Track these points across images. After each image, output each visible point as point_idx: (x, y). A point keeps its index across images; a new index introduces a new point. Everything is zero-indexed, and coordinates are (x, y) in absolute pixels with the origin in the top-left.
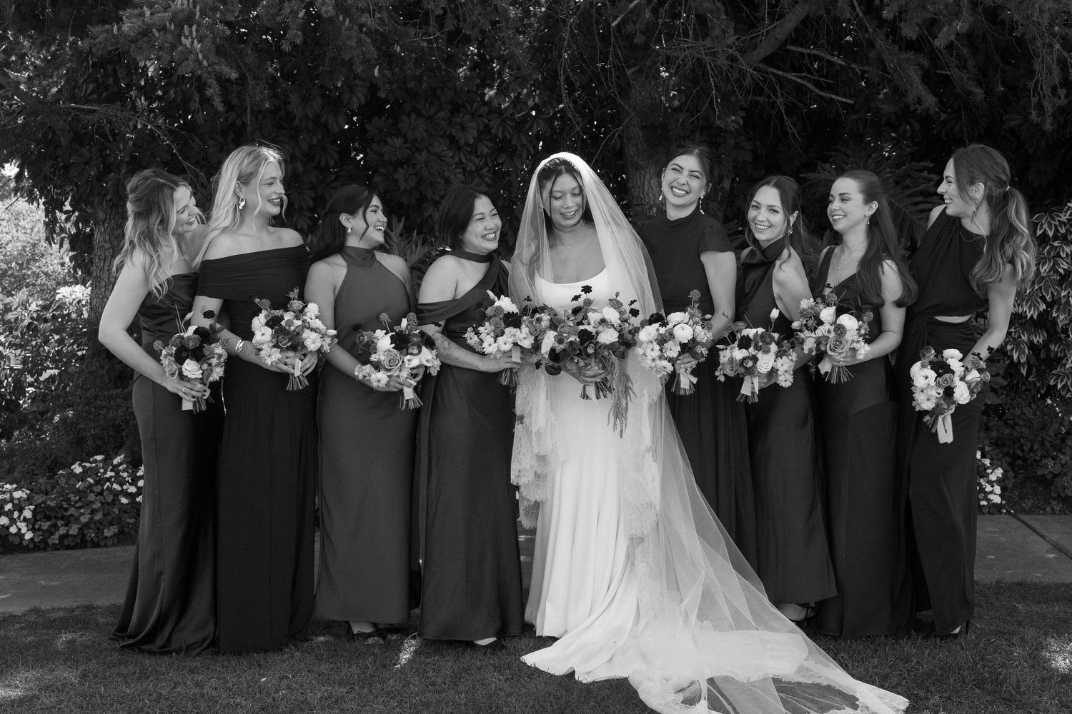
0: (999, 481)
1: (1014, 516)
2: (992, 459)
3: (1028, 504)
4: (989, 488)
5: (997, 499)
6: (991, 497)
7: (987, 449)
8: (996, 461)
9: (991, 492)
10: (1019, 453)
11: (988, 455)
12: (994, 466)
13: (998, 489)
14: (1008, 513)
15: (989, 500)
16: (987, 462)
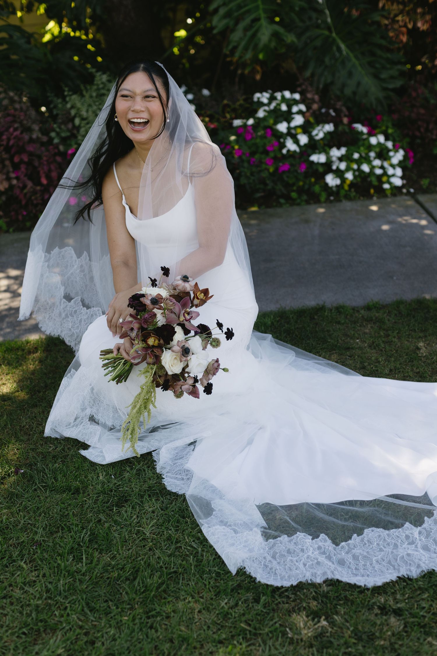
0: (401, 164)
1: (413, 196)
2: (394, 141)
3: (425, 182)
4: (390, 171)
5: (398, 182)
6: (393, 180)
7: (390, 131)
8: (397, 143)
9: (393, 175)
10: (418, 134)
11: (391, 138)
12: (396, 149)
13: (399, 172)
14: (408, 193)
15: (390, 183)
16: (390, 145)
